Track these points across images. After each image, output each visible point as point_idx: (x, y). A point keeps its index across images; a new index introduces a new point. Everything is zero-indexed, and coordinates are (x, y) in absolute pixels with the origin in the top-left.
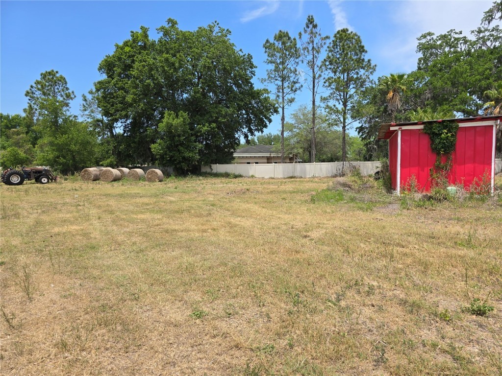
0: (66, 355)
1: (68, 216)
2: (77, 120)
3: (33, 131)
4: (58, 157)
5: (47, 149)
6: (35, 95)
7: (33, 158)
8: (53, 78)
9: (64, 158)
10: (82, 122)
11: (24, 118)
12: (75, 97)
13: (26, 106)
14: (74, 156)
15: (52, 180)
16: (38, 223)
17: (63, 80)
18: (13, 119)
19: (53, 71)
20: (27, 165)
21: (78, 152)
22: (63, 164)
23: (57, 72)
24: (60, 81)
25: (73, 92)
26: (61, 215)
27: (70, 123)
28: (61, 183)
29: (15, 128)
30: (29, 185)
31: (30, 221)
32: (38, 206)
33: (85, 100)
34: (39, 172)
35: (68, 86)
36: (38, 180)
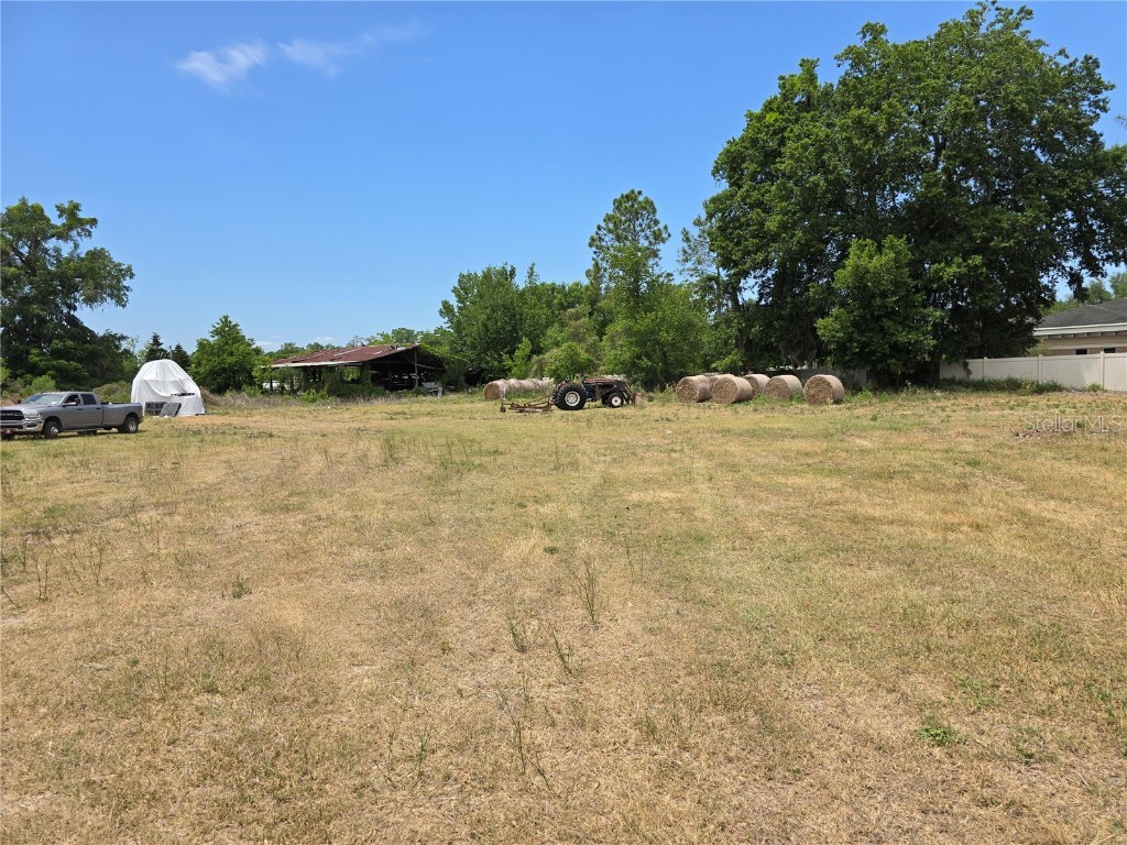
0: (655, 749)
1: (654, 470)
2: (672, 283)
3: (601, 311)
4: (639, 357)
5: (621, 342)
6: (604, 244)
7: (600, 360)
8: (633, 206)
9: (649, 358)
10: (680, 286)
11: (587, 288)
12: (669, 235)
13: (590, 266)
14: (664, 354)
15: (627, 401)
16: (607, 481)
17: (649, 206)
18: (571, 290)
19: (633, 192)
20: (589, 373)
21: (672, 345)
22: (648, 370)
23: (640, 193)
24: (645, 208)
25: (666, 228)
26: (643, 469)
27: (660, 288)
28: (642, 407)
29: (573, 307)
30: (594, 409)
31: (595, 477)
32: (606, 449)
33: (688, 240)
34: (607, 386)
35: (658, 217)
36: (607, 402)
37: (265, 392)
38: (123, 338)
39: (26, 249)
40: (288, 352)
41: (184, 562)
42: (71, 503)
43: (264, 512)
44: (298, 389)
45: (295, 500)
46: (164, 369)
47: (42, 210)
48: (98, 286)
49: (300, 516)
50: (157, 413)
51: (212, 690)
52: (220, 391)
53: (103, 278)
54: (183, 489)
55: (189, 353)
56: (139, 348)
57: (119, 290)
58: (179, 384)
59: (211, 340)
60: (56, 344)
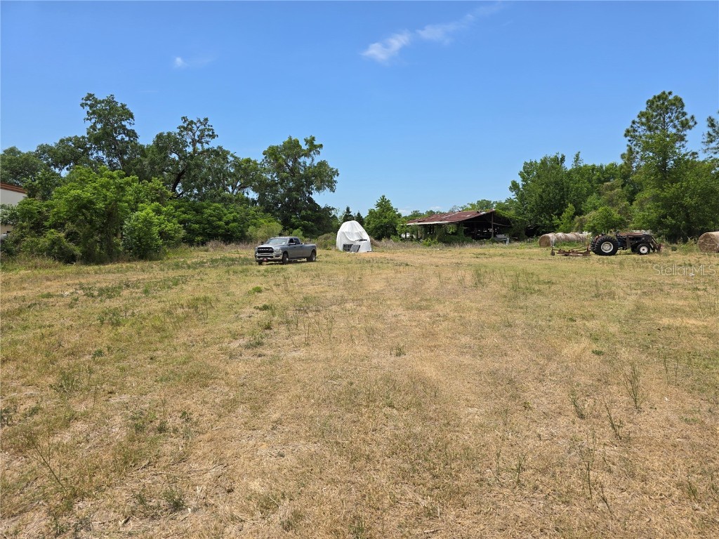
1: (681, 303)
2: (697, 160)
3: (632, 183)
4: (664, 217)
5: (648, 206)
6: (637, 134)
7: (630, 219)
8: (663, 103)
9: (673, 217)
10: (704, 162)
11: (621, 167)
12: (696, 123)
13: (625, 150)
14: (687, 215)
15: (653, 249)
16: (639, 308)
17: (679, 102)
18: (607, 169)
19: (664, 93)
20: (621, 229)
21: (695, 208)
22: (672, 227)
23: (670, 93)
24: (674, 104)
25: (692, 117)
26: (669, 301)
27: (687, 165)
28: (667, 255)
29: (609, 181)
30: (624, 256)
31: (629, 303)
32: (637, 284)
33: (712, 125)
34: (637, 238)
35: (685, 110)
36: (635, 250)
37: (402, 240)
38: (333, 209)
39: (291, 163)
40: (415, 216)
41: (371, 332)
42: (313, 295)
43: (408, 309)
44: (421, 238)
45: (424, 303)
46: (353, 227)
47: (298, 141)
48: (322, 181)
49: (428, 313)
50: (349, 250)
51: (391, 406)
52: (379, 239)
53: (324, 177)
54: (365, 292)
55: (363, 217)
56: (340, 214)
57: (332, 183)
58: (359, 234)
59: (375, 209)
60: (304, 213)
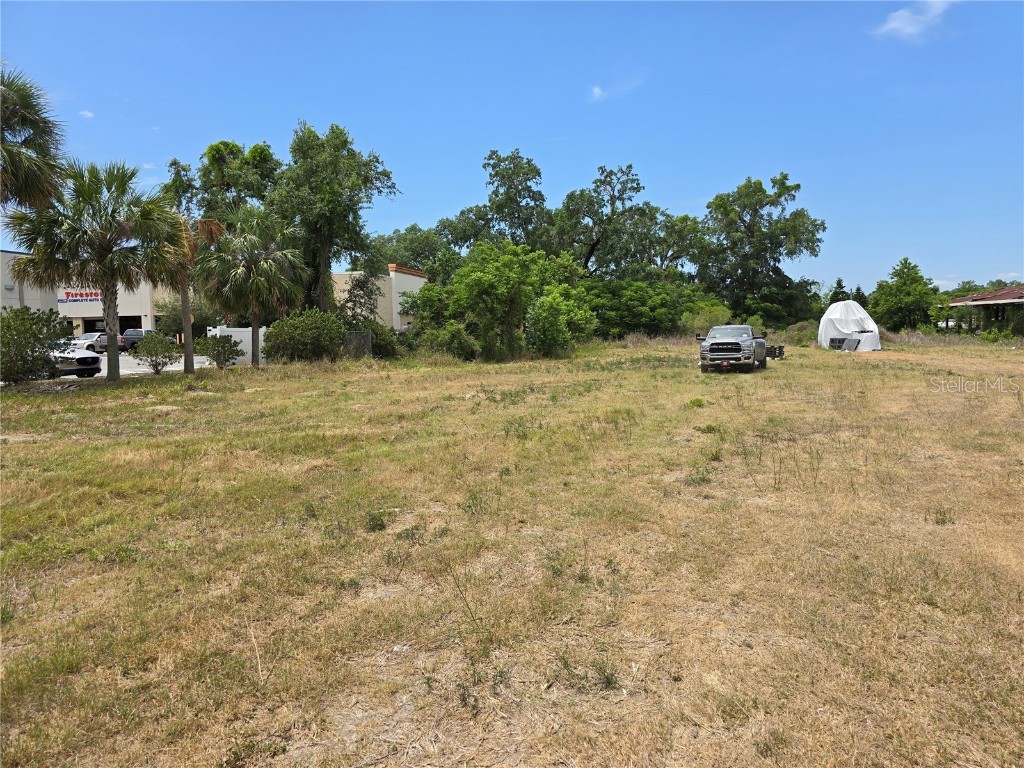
37: (940, 330)
38: (813, 283)
39: (749, 217)
40: (967, 289)
41: (886, 481)
42: (783, 416)
43: (955, 447)
44: (978, 327)
45: (990, 440)
46: (847, 310)
47: (761, 184)
48: (798, 241)
49: (996, 458)
50: (839, 348)
51: (931, 603)
52: (895, 329)
53: (801, 234)
54: (872, 416)
55: (866, 294)
56: (824, 291)
57: (813, 243)
58: (859, 322)
59: (890, 281)
60: (765, 290)
